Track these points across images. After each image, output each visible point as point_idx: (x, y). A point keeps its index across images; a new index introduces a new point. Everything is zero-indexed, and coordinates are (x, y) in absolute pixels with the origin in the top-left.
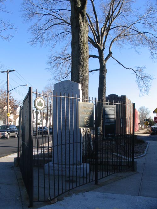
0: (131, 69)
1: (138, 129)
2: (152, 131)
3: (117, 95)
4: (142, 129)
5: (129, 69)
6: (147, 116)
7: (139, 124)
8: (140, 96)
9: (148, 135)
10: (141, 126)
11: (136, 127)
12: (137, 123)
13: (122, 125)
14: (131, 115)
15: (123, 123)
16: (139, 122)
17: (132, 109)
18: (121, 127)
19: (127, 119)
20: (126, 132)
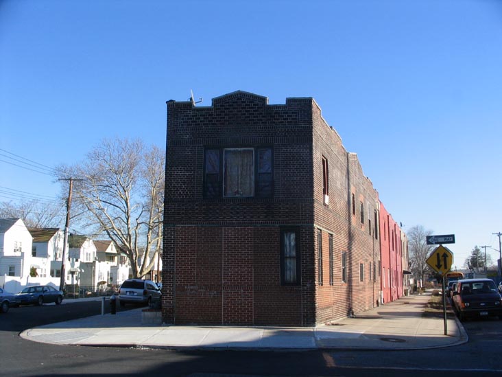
1: (401, 292)
2: (464, 301)
3: (264, 99)
4: (415, 290)
7: (405, 272)
10: (412, 281)
11: (394, 283)
12: (399, 270)
13: (290, 275)
14: (365, 229)
15: (298, 258)
16: (405, 268)
17: (368, 203)
18: (284, 283)
19: (331, 241)
20: (318, 312)
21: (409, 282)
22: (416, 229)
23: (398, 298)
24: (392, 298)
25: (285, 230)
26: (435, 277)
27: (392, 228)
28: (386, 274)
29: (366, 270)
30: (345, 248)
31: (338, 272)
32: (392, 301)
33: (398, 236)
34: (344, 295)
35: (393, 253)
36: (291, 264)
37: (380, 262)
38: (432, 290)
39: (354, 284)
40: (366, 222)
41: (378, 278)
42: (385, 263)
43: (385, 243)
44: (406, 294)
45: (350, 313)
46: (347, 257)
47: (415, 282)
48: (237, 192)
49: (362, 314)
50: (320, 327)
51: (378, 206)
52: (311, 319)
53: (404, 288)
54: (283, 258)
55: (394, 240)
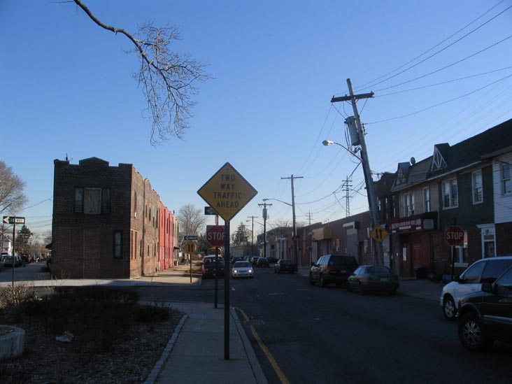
0: (122, 31)
1: (172, 263)
3: (107, 163)
4: (183, 261)
5: (112, 30)
6: (198, 230)
7: (175, 248)
8: (153, 143)
9: (194, 280)
10: (180, 255)
11: (167, 256)
12: (171, 247)
13: (118, 253)
14: (151, 224)
15: (122, 245)
16: (175, 244)
17: (153, 207)
18: (115, 257)
19: (136, 235)
20: (131, 272)
21: (178, 255)
22: (188, 207)
23: (169, 267)
24: (165, 266)
25: (116, 231)
26: (203, 250)
27: (167, 217)
28: (162, 250)
29: (150, 249)
30: (141, 238)
31: (138, 252)
32: (165, 269)
33: (171, 221)
34: (140, 264)
35: (167, 235)
36: (118, 249)
37: (159, 243)
38: (196, 262)
39: (145, 258)
40: (152, 219)
41: (157, 253)
42: (162, 244)
43: (162, 230)
44: (175, 264)
45: (143, 274)
46: (142, 242)
47: (183, 255)
48: (91, 211)
49: (148, 275)
50: (131, 279)
51: (159, 206)
52: (128, 275)
53: (175, 260)
54: (114, 245)
55: (169, 225)
